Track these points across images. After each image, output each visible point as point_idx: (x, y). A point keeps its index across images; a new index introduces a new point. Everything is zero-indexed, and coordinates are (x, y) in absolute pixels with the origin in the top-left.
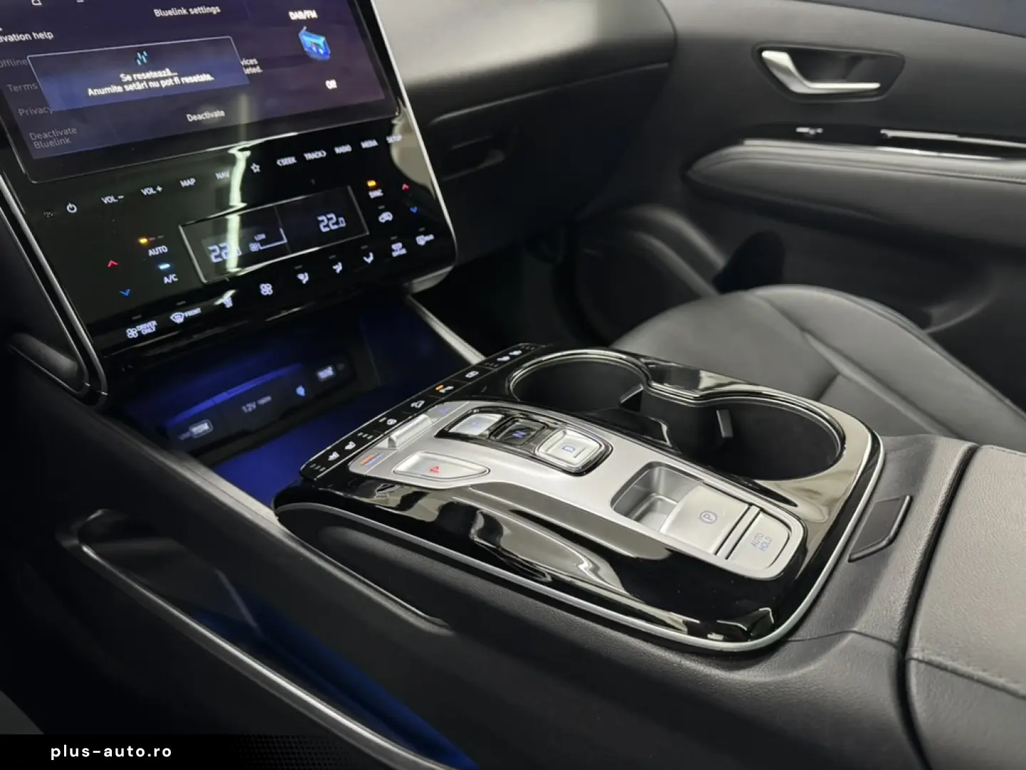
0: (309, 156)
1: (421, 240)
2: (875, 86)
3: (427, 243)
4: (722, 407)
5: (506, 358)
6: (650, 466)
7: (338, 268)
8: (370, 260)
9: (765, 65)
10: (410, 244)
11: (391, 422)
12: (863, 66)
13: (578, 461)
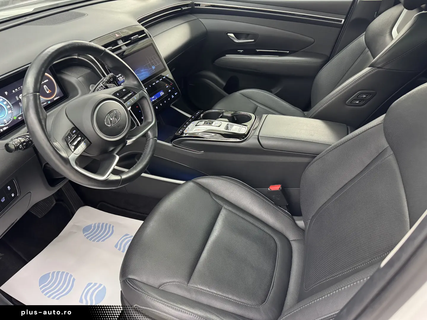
0: (157, 82)
1: (176, 94)
2: (253, 40)
3: (177, 94)
4: (234, 116)
5: (197, 114)
6: (228, 124)
7: (165, 102)
8: (169, 99)
9: (228, 36)
10: (174, 95)
11: (185, 126)
12: (250, 36)
13: (218, 125)
